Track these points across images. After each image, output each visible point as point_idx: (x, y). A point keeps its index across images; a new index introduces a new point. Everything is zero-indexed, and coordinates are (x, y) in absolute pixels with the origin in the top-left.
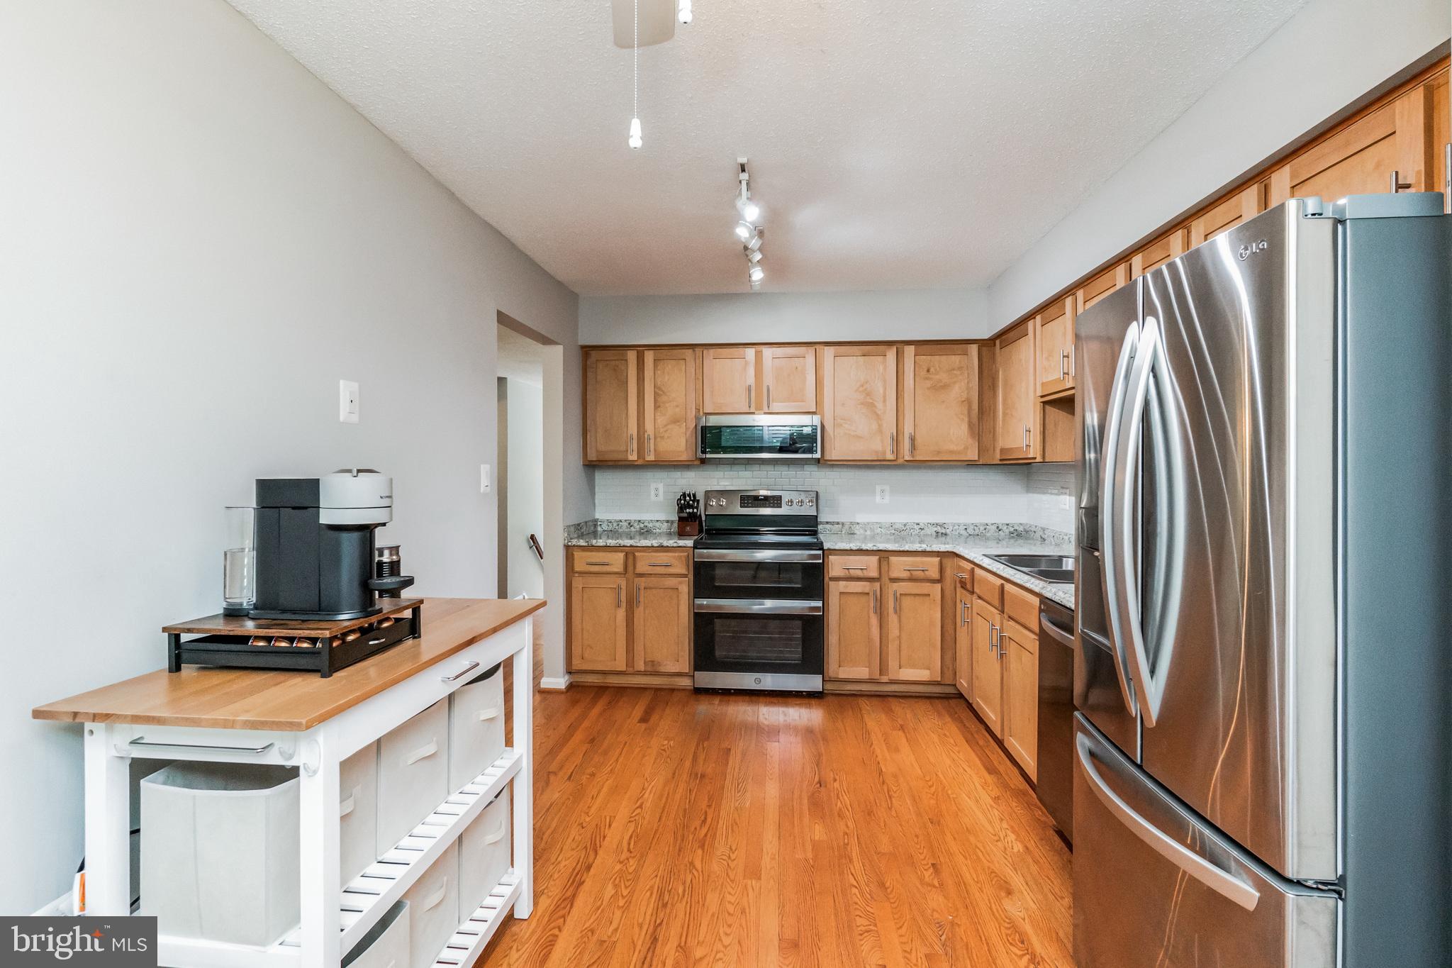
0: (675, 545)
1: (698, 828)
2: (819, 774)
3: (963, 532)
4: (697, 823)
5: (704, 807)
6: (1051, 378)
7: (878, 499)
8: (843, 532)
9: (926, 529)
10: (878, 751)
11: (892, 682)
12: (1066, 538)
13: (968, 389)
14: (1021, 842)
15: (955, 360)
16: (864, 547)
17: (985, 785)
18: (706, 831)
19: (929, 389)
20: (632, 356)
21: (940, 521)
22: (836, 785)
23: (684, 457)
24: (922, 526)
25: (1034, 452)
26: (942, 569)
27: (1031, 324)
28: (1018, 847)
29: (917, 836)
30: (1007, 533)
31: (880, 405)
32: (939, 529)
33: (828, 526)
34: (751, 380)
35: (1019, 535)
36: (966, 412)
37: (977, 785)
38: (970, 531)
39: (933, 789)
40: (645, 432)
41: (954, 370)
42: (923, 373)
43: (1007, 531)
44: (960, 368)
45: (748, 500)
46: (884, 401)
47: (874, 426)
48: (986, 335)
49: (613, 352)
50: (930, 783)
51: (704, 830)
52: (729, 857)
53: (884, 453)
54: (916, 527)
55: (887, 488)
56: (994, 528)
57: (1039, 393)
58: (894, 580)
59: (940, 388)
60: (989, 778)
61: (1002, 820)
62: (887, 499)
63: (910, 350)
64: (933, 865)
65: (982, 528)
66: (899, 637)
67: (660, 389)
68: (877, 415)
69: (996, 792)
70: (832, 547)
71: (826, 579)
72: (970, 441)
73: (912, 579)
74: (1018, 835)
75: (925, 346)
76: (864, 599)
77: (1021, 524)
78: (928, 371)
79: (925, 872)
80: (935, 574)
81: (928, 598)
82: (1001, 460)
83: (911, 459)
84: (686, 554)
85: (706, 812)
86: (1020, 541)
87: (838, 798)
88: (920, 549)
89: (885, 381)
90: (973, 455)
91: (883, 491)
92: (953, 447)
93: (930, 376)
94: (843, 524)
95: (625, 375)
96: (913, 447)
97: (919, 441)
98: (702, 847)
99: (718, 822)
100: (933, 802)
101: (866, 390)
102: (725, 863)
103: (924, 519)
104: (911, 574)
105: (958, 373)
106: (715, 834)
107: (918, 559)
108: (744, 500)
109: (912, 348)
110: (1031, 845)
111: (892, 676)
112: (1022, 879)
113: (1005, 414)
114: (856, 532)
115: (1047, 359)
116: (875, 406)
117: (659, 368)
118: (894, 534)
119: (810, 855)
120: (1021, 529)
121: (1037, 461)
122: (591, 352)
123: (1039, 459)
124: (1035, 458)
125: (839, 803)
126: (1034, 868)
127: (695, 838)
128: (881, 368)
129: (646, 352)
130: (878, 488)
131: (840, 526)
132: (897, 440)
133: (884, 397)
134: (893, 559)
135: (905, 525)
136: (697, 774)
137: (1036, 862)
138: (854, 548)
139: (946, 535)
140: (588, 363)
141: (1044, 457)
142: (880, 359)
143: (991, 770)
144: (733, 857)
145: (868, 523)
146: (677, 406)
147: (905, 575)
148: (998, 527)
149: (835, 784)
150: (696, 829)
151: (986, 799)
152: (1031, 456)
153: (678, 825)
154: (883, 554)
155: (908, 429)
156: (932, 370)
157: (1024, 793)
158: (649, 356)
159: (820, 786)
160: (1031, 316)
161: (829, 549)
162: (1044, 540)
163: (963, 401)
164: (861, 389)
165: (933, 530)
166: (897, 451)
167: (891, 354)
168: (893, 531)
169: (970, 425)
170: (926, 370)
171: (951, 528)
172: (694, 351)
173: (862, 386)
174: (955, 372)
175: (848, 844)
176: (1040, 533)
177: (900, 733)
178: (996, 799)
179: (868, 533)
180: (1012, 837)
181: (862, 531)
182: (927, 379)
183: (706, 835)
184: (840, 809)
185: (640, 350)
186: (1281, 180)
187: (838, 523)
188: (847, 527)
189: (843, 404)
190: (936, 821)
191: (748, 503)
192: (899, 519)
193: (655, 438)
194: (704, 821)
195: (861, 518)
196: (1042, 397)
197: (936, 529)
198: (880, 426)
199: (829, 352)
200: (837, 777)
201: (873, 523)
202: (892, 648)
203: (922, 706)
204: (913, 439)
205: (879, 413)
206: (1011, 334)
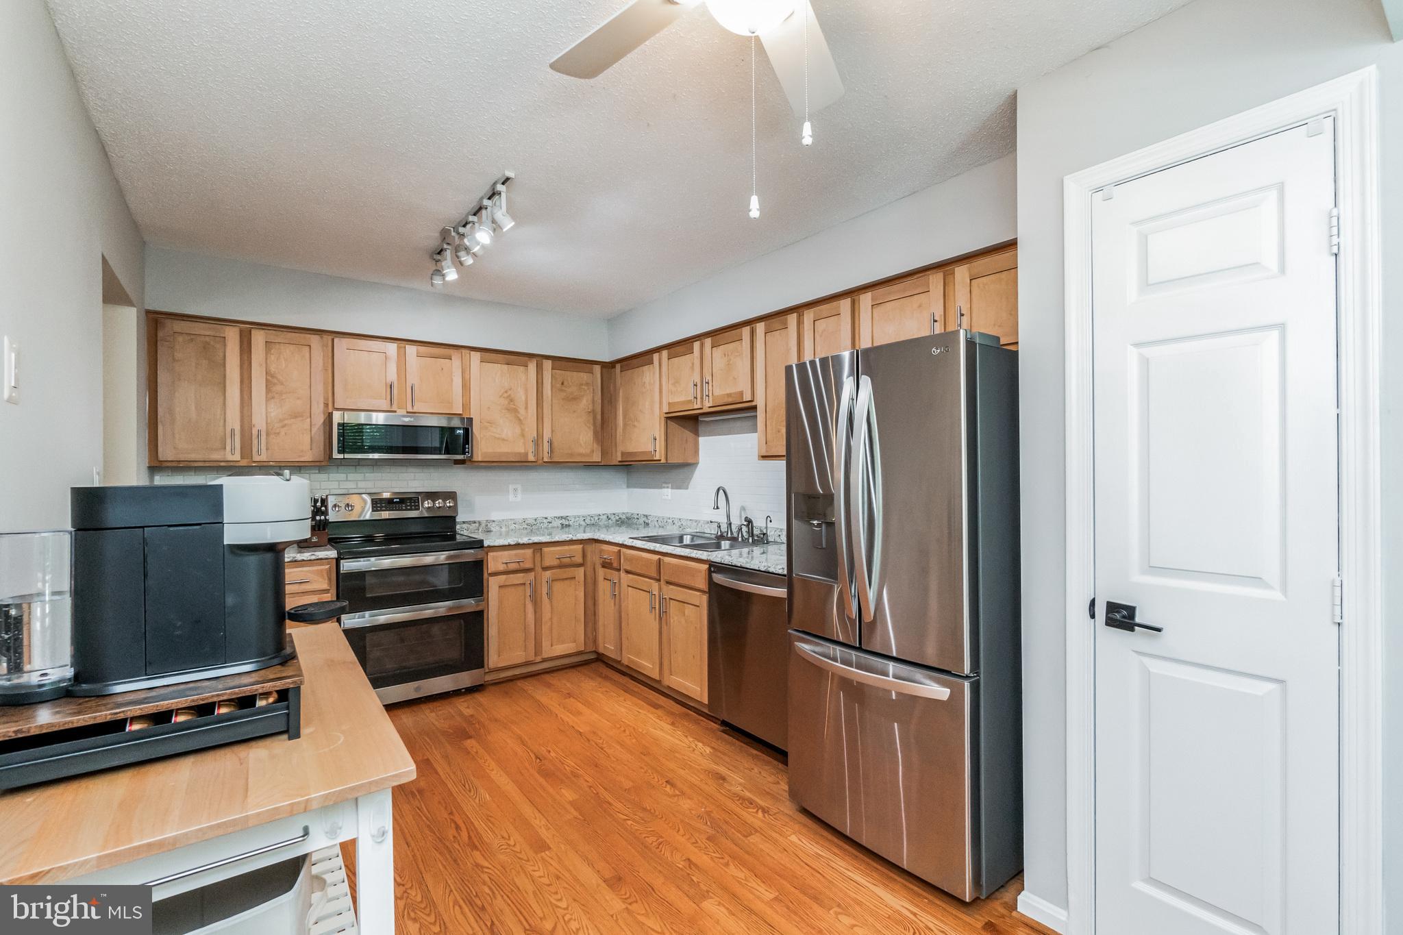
0: (313, 557)
1: (457, 835)
2: (532, 751)
3: (583, 523)
4: (451, 832)
5: (446, 815)
6: (677, 400)
7: (511, 497)
8: (480, 531)
9: (553, 522)
10: (566, 719)
11: (544, 660)
12: (670, 521)
13: (593, 402)
14: (708, 746)
15: (584, 376)
16: (521, 541)
17: (659, 717)
18: (466, 833)
19: (563, 399)
20: (232, 335)
21: (564, 515)
22: (553, 754)
23: (308, 457)
24: (549, 520)
25: (659, 455)
26: (584, 556)
27: (656, 356)
28: (708, 750)
29: (641, 768)
30: (614, 521)
31: (522, 411)
32: (564, 521)
33: (465, 526)
34: (392, 375)
35: (623, 522)
36: (592, 421)
37: (654, 719)
38: (588, 521)
39: (627, 732)
40: (251, 427)
41: (582, 385)
42: (559, 385)
43: (614, 519)
44: (587, 384)
45: (381, 504)
46: (526, 408)
47: (518, 431)
48: (607, 359)
49: (204, 325)
50: (623, 729)
51: (464, 834)
52: (509, 845)
53: (526, 454)
54: (545, 521)
55: (519, 487)
56: (605, 517)
57: (666, 409)
58: (545, 569)
59: (574, 399)
60: (659, 712)
61: (686, 737)
62: (519, 497)
63: (548, 365)
64: (666, 782)
65: (596, 518)
66: (551, 619)
67: (273, 376)
68: (520, 420)
69: (669, 720)
70: (492, 544)
71: (485, 575)
72: (595, 445)
73: (561, 566)
74: (703, 743)
75: (561, 362)
76: (522, 588)
77: (623, 513)
78: (562, 384)
79: (666, 789)
80: (579, 559)
81: (573, 582)
82: (620, 462)
83: (550, 460)
84: (328, 567)
85: (452, 820)
86: (623, 528)
87: (563, 764)
88: (568, 539)
89: (526, 390)
90: (597, 457)
91: (515, 490)
92: (582, 450)
93: (563, 388)
94: (479, 522)
95: (221, 354)
96: (552, 450)
97: (555, 444)
98: (476, 848)
99: (472, 823)
100: (634, 740)
101: (510, 396)
102: (508, 851)
103: (551, 514)
104: (561, 562)
105: (586, 388)
106: (478, 833)
107: (566, 548)
108: (376, 503)
109: (550, 362)
110: (713, 745)
111: (545, 655)
112: (724, 768)
113: (625, 425)
114: (492, 529)
115: (674, 384)
116: (518, 412)
117: (272, 351)
118: (526, 528)
119: (576, 814)
120: (624, 517)
121: (662, 462)
122: (166, 321)
123: (663, 461)
124: (660, 460)
125: (566, 767)
126: (727, 759)
127: (461, 845)
128: (523, 378)
129: (253, 332)
130: (511, 487)
131: (477, 525)
132: (537, 442)
133: (527, 404)
134: (546, 550)
135: (536, 520)
136: (412, 793)
137: (724, 754)
138: (512, 543)
139: (569, 526)
140: (160, 334)
141: (667, 459)
142: (522, 368)
143: (656, 706)
144: (512, 843)
145: (503, 520)
146: (298, 398)
147: (556, 563)
148: (608, 517)
149: (551, 754)
150: (454, 837)
151: (668, 727)
152: (657, 458)
153: (434, 842)
154: (538, 547)
155: (547, 435)
156: (565, 383)
157: (687, 715)
158: (258, 338)
159: (540, 760)
160: (658, 350)
161: (489, 547)
162: (648, 524)
163: (590, 412)
164: (506, 395)
165: (557, 523)
166: (536, 453)
167: (532, 366)
168: (526, 526)
169: (595, 433)
170: (560, 383)
171: (573, 520)
172: (322, 337)
173: (506, 392)
174: (583, 387)
175: (598, 793)
176: (642, 520)
177: (572, 699)
178: (673, 724)
179: (504, 529)
180: (700, 745)
181: (498, 528)
182: (562, 390)
183: (470, 837)
184: (572, 772)
185: (247, 330)
186: (866, 299)
187: (475, 522)
188: (483, 525)
189: (489, 408)
190: (646, 752)
191: (381, 507)
192: (530, 515)
193: (268, 434)
194: (458, 828)
195: (496, 516)
196: (666, 413)
197: (561, 522)
198: (523, 430)
199: (476, 356)
200: (549, 749)
201: (507, 520)
202: (545, 629)
203: (573, 675)
204: (551, 443)
205: (522, 418)
206: (635, 361)
